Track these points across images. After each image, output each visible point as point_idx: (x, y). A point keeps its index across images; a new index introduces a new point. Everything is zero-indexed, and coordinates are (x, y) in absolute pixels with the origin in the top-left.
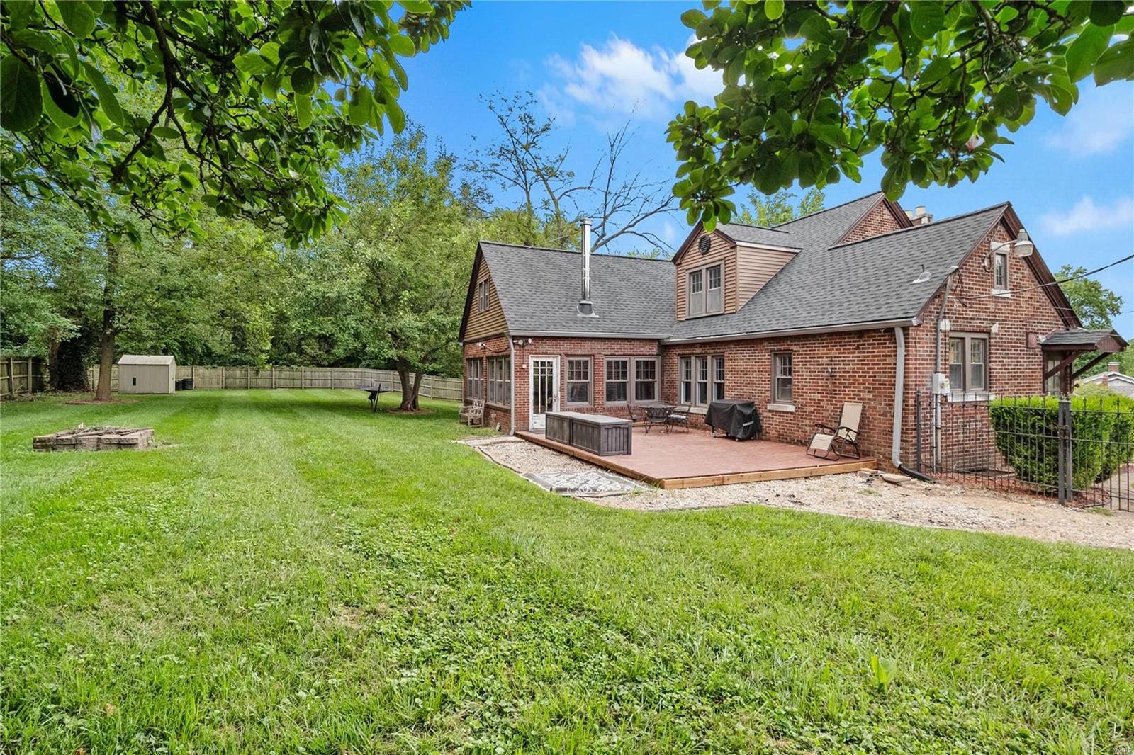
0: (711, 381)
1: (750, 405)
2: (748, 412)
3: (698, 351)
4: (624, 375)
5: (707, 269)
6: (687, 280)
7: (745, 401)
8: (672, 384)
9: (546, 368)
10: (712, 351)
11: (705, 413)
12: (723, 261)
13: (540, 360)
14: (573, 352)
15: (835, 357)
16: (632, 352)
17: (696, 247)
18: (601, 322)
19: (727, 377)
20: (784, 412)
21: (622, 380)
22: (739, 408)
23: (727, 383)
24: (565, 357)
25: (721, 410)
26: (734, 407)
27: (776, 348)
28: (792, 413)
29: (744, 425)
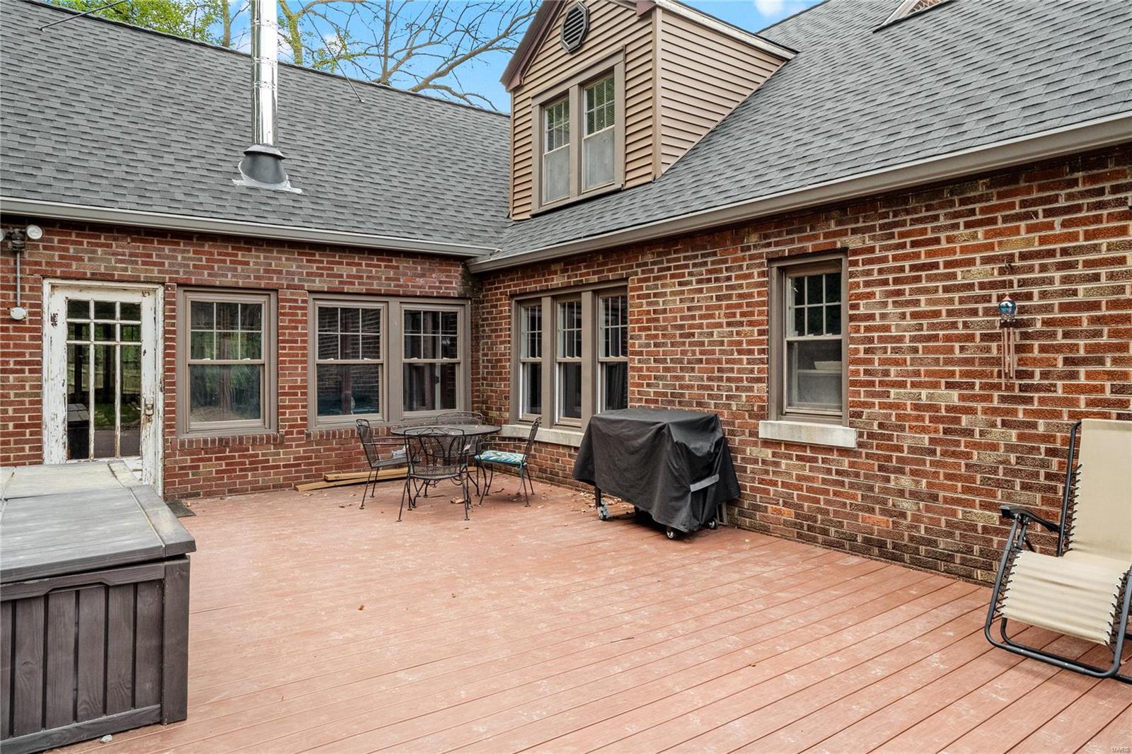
0: (591, 359)
1: (707, 425)
2: (702, 446)
3: (558, 281)
4: (373, 347)
5: (581, 85)
6: (535, 123)
7: (693, 413)
8: (497, 369)
9: (118, 322)
10: (595, 278)
11: (577, 443)
12: (621, 57)
13: (92, 297)
14: (205, 277)
15: (1023, 256)
16: (392, 287)
17: (556, 42)
18: (306, 203)
19: (635, 344)
20: (815, 448)
21: (367, 360)
22: (677, 436)
23: (634, 362)
24: (180, 293)
25: (621, 440)
26: (661, 433)
27: (786, 249)
28: (844, 451)
29: (695, 487)
